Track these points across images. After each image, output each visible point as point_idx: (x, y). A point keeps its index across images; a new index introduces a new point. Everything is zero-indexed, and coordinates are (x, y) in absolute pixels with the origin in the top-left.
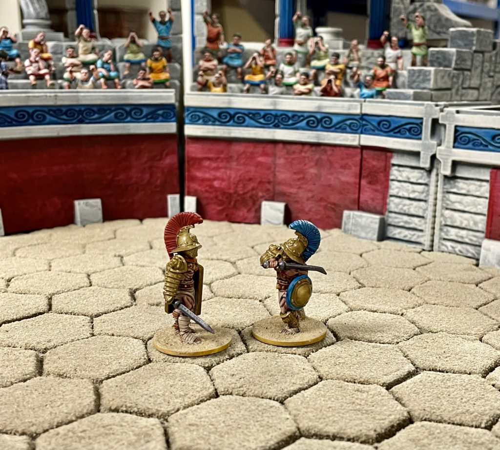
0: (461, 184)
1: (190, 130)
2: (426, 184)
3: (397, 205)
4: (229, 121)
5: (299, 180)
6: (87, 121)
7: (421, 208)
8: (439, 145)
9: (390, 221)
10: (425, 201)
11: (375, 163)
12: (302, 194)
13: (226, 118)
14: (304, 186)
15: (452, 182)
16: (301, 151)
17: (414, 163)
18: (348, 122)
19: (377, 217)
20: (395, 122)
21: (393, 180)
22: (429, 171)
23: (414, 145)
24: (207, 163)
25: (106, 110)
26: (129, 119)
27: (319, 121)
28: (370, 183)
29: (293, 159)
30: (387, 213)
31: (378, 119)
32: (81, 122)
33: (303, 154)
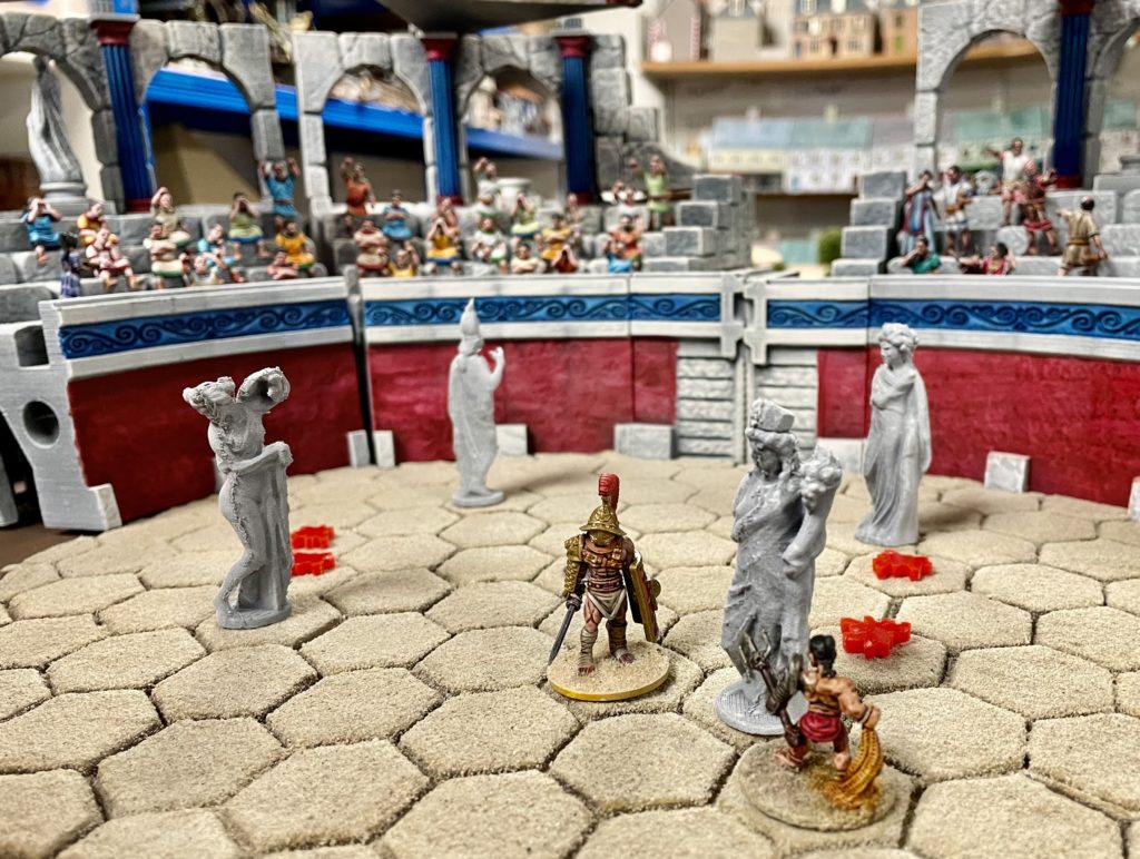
0: (779, 375)
1: (375, 334)
2: (730, 379)
3: (690, 410)
4: (431, 317)
5: (542, 391)
6: (221, 334)
7: (724, 410)
8: (745, 326)
9: (683, 431)
10: (730, 400)
11: (652, 357)
12: (550, 410)
13: (426, 312)
14: (551, 399)
15: (765, 372)
16: (542, 351)
17: (709, 351)
18: (610, 306)
19: (666, 429)
20: (680, 301)
21: (681, 378)
22: (733, 362)
23: (709, 329)
24: (402, 381)
25: (246, 316)
26: (282, 326)
27: (567, 307)
28: (648, 384)
29: (531, 362)
30: (678, 423)
31: (654, 299)
32: (212, 336)
33: (545, 355)
